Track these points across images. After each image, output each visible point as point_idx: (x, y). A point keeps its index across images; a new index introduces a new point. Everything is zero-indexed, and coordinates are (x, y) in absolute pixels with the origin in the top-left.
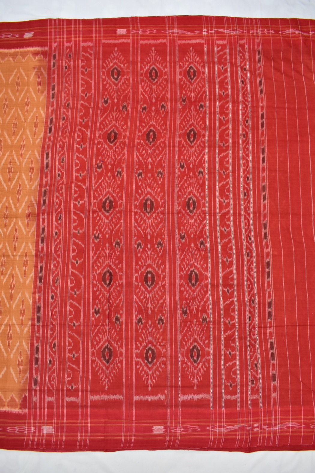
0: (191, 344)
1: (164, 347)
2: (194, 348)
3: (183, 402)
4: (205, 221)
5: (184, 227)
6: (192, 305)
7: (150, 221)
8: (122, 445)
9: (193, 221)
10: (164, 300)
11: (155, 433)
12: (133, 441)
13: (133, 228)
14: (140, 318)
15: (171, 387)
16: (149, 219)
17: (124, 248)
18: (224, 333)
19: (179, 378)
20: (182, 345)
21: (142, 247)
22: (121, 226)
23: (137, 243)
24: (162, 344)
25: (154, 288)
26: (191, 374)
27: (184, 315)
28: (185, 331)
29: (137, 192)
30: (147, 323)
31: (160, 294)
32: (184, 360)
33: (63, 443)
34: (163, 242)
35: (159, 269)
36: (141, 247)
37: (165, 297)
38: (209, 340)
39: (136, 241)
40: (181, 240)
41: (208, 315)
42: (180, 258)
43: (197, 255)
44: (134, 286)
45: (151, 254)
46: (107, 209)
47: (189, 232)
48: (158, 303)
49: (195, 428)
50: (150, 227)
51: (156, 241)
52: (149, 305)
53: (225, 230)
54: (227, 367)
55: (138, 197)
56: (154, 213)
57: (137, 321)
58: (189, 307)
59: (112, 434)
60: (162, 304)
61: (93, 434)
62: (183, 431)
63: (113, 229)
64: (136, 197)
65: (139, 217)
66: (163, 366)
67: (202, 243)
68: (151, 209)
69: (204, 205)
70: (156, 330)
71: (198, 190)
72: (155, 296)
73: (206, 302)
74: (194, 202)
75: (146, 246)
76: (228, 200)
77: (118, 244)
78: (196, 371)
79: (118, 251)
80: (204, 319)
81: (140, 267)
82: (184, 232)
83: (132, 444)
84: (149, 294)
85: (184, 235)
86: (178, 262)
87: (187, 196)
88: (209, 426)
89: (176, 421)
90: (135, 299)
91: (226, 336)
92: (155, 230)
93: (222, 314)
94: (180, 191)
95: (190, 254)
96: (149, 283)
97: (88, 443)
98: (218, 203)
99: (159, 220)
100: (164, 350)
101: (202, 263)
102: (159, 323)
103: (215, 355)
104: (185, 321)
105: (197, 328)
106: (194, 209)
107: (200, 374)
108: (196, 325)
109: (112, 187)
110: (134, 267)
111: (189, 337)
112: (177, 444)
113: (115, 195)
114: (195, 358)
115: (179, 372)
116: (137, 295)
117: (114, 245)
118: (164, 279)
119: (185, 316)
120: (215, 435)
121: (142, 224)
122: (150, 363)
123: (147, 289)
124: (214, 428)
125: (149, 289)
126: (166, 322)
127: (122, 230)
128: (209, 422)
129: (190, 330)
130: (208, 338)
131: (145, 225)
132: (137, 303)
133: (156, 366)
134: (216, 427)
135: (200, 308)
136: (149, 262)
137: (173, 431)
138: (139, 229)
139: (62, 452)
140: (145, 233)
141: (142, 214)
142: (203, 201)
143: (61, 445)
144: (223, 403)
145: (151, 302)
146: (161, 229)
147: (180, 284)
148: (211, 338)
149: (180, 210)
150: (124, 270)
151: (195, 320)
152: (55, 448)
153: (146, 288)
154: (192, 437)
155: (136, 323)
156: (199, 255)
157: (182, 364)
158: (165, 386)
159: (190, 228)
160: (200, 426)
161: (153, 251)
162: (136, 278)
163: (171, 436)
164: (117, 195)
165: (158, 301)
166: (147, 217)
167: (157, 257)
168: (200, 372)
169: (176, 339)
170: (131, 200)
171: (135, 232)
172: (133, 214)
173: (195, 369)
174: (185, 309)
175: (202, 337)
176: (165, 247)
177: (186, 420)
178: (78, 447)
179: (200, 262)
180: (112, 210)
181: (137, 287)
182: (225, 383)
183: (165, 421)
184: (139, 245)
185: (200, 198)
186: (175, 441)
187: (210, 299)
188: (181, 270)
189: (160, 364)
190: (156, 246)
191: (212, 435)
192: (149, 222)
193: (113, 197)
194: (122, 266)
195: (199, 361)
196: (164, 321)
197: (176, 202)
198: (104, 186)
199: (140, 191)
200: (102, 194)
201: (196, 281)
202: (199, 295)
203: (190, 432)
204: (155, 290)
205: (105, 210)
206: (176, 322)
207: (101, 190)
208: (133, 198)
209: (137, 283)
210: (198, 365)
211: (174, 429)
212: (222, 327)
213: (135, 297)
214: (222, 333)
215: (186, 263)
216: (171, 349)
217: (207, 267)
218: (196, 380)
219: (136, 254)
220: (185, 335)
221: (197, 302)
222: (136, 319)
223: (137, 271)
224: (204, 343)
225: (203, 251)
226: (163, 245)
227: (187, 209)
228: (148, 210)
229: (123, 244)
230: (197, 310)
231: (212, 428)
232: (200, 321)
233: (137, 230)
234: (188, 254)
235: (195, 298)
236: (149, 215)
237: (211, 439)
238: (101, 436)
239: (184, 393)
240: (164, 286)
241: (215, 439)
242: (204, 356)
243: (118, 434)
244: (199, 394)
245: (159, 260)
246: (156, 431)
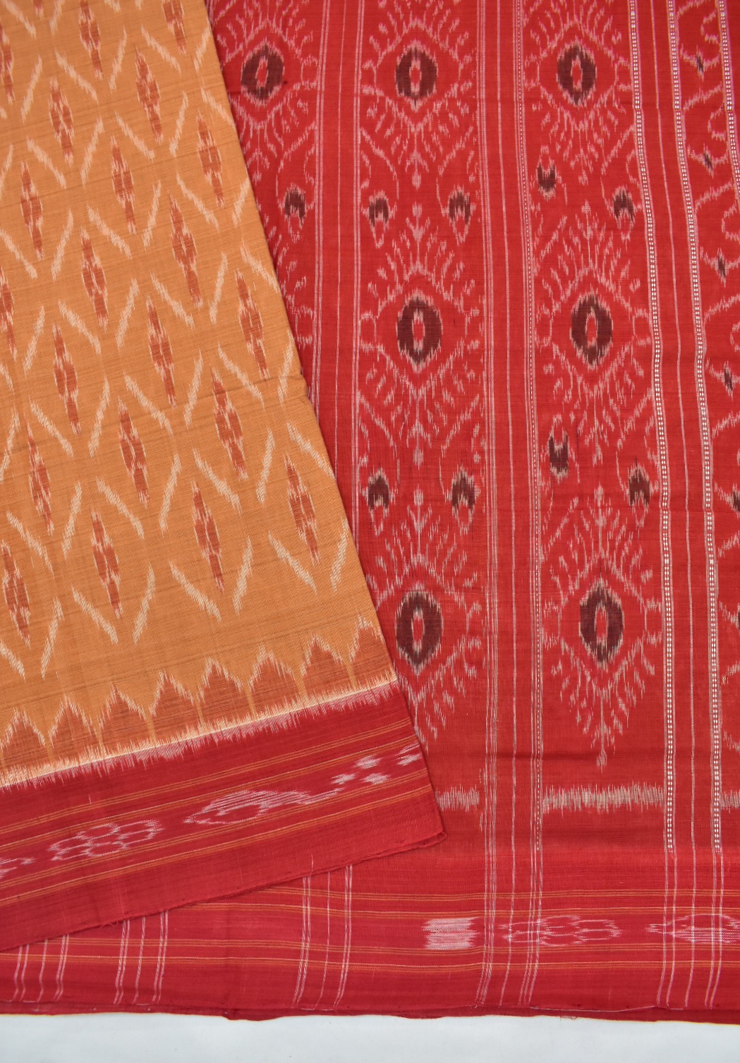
0: (584, 585)
1: (476, 593)
2: (595, 599)
3: (553, 816)
4: (632, 128)
5: (552, 148)
6: (587, 431)
7: (421, 126)
8: (299, 991)
9: (584, 126)
10: (476, 413)
11: (434, 945)
12: (343, 977)
13: (357, 152)
14: (380, 481)
15: (504, 755)
16: (417, 118)
17: (319, 217)
18: (719, 543)
19: (537, 721)
20: (550, 590)
21: (391, 213)
22: (310, 142)
23: (372, 200)
24: (468, 583)
25: (434, 367)
26: (584, 704)
27: (554, 470)
28: (558, 533)
29: (371, 29)
30: (407, 498)
31: (460, 386)
32: (557, 649)
33: (60, 976)
34: (472, 199)
35: (456, 294)
36: (386, 215)
37: (481, 401)
38: (657, 569)
39: (366, 194)
40: (542, 189)
41: (652, 469)
42: (537, 253)
43: (604, 245)
44: (356, 358)
45: (425, 238)
46: (260, 85)
47: (572, 164)
48: (452, 422)
49: (602, 925)
50: (421, 148)
51: (444, 194)
52: (418, 428)
53: (709, 163)
54: (732, 679)
55: (376, 46)
56: (440, 96)
57: (366, 493)
58: (578, 439)
59: (260, 943)
60: (468, 427)
61: (180, 943)
62: (551, 940)
63: (280, 153)
64: (367, 45)
65: (378, 115)
66: (471, 672)
67: (621, 204)
68: (425, 87)
69: (625, 75)
70: (442, 528)
71: (602, 23)
72: (439, 396)
73: (642, 421)
74: (586, 63)
75: (405, 210)
76: (715, 61)
77: (296, 201)
78: (605, 694)
79: (295, 229)
80: (638, 485)
81: (383, 287)
82: (551, 162)
83: (341, 993)
84: (417, 386)
85: (552, 175)
86: (531, 269)
87: (561, 44)
88: (658, 918)
89: (523, 896)
90: (361, 406)
91: (726, 551)
92: (440, 158)
93: (708, 470)
94: (532, 25)
95: (576, 240)
96: (419, 346)
97: (158, 982)
98: (675, 70)
99: (456, 122)
100: (477, 607)
101: (623, 274)
102: (455, 501)
103: (681, 630)
104: (560, 495)
105: (610, 519)
106: (587, 86)
107: (622, 706)
108: (603, 507)
109: (280, 14)
110: (357, 285)
111: (575, 556)
112: (527, 991)
113: (292, 43)
114: (602, 641)
115: (537, 699)
116: (367, 390)
117: (282, 206)
118: (474, 332)
119: (561, 475)
120: (683, 955)
121: (392, 138)
122: (418, 659)
123: (409, 367)
124: (679, 926)
125: (417, 368)
126: (483, 497)
127: (313, 157)
128: (660, 901)
129: (582, 529)
130: (652, 560)
131: (403, 139)
132: (366, 420)
133: (439, 674)
134: (688, 923)
135: (619, 443)
136: (418, 267)
137: (510, 937)
138: (380, 153)
139: (52, 1013)
140: (400, 169)
141: (389, 101)
142: (622, 60)
143: (51, 984)
144: (717, 824)
145: (424, 421)
146: (462, 155)
147: (537, 351)
148: (667, 561)
149: (537, 90)
150: (319, 299)
151: (600, 491)
152: (27, 997)
153: (404, 366)
154: (588, 965)
155: (362, 498)
156: (610, 244)
157: (548, 665)
158: (479, 755)
159: (575, 150)
160: (620, 921)
161: (431, 230)
162: (367, 326)
163: (499, 958)
164: (298, 43)
165: (453, 413)
166: (409, 112)
167: (448, 250)
168: (623, 695)
169: (524, 563)
170: (350, 55)
171: (363, 163)
172: (357, 102)
173: (602, 685)
174: (557, 447)
175: (629, 558)
176: (478, 213)
177: (562, 894)
178: (118, 997)
179: (618, 271)
180: (277, 89)
181: (368, 360)
182: (724, 743)
183: (475, 897)
184: (381, 206)
185: (610, 53)
186: (516, 978)
187: (660, 410)
188: (543, 298)
189: (459, 664)
190: (445, 211)
191: (669, 959)
192: (416, 129)
193: (282, 45)
194: (311, 281)
195: (617, 650)
196: (477, 493)
197: (519, 64)
198: (251, 13)
199: (382, 29)
200: (241, 39)
201: (602, 342)
202: (614, 395)
203: (580, 939)
204: (442, 372)
205: (253, 91)
206: (523, 497)
207: (238, 28)
208: (359, 51)
209: (368, 347)
210: (613, 668)
211: (514, 929)
212: (709, 520)
213: (358, 398)
214: (709, 541)
215: (561, 273)
216: (505, 603)
217: (644, 291)
218: (604, 729)
219: (366, 238)
220: (561, 548)
221: (608, 420)
222: (364, 485)
223: (368, 303)
224: (637, 581)
225: (625, 230)
226: (473, 208)
227: (560, 87)
228: (415, 89)
229: (316, 204)
230: (609, 453)
231: (669, 928)
232: (621, 495)
233: (373, 157)
234: (570, 243)
235: (603, 403)
236: (416, 106)
237: (669, 971)
238: (213, 952)
239: (556, 782)
240: (474, 359)
241: (682, 974)
242: (636, 631)
243: (282, 944)
244: (617, 785)
245: (455, 261)
246: (439, 941)
